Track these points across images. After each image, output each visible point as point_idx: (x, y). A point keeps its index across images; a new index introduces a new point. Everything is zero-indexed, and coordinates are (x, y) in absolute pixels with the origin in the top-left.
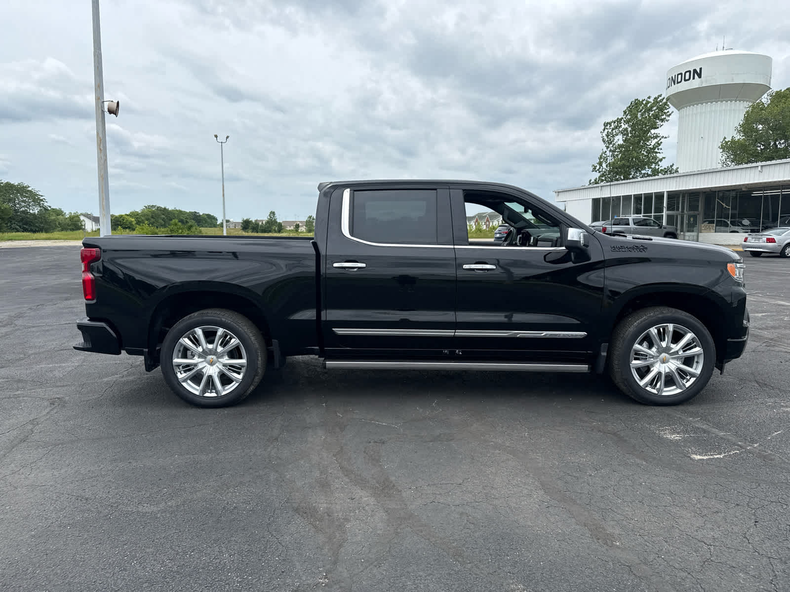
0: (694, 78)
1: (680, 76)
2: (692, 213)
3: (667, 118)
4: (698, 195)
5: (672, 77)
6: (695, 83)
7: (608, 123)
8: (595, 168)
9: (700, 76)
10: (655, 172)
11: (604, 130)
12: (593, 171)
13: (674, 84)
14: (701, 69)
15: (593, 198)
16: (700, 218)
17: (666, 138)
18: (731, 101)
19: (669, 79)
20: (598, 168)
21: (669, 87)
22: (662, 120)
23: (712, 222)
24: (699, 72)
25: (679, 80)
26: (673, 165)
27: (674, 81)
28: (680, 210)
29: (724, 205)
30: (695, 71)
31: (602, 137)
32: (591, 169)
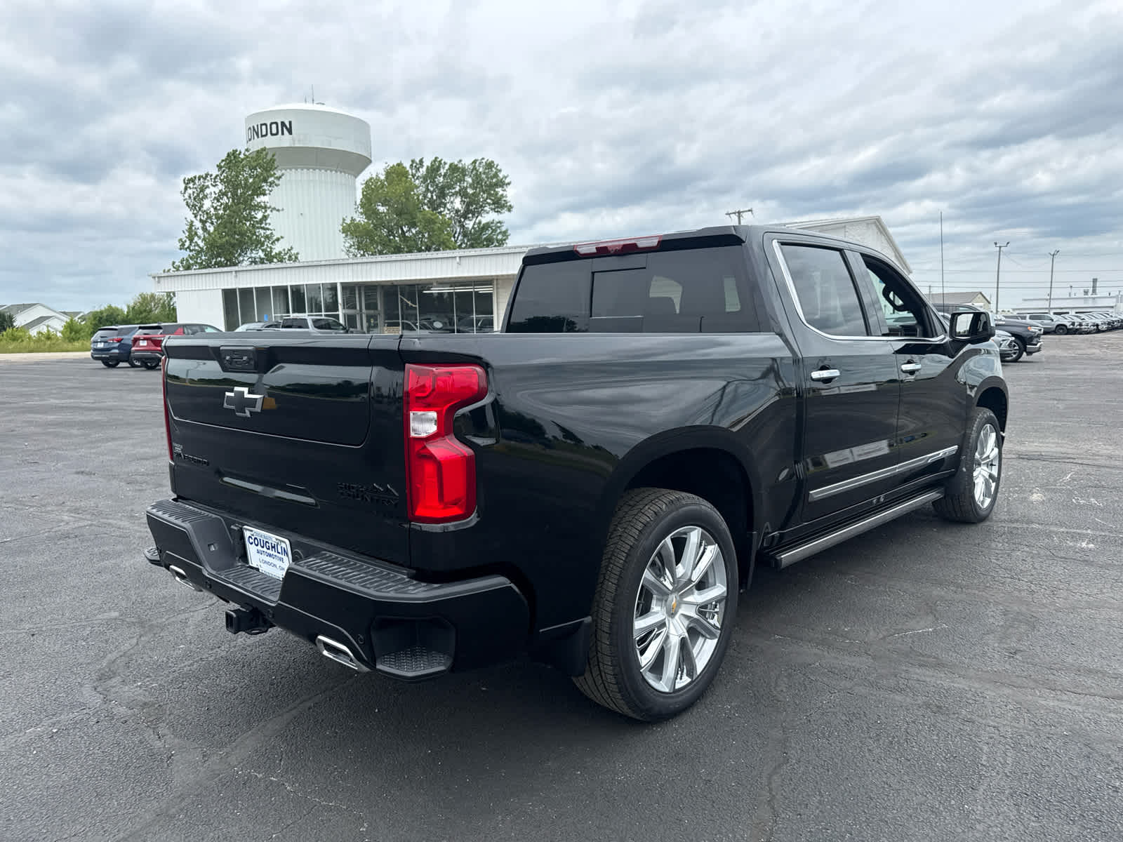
0: (283, 134)
1: (264, 127)
2: (372, 312)
3: (277, 182)
4: (376, 289)
5: (253, 127)
6: (284, 141)
7: (189, 180)
8: (183, 245)
9: (290, 132)
10: (269, 258)
11: (186, 189)
12: (181, 249)
13: (258, 137)
14: (290, 123)
15: (223, 288)
16: (380, 320)
17: (278, 210)
18: (331, 171)
19: (250, 128)
20: (187, 244)
21: (250, 140)
22: (271, 184)
23: (397, 325)
24: (288, 126)
25: (264, 133)
26: (292, 248)
27: (256, 132)
28: (358, 308)
29: (410, 303)
30: (283, 123)
31: (184, 200)
32: (178, 245)
